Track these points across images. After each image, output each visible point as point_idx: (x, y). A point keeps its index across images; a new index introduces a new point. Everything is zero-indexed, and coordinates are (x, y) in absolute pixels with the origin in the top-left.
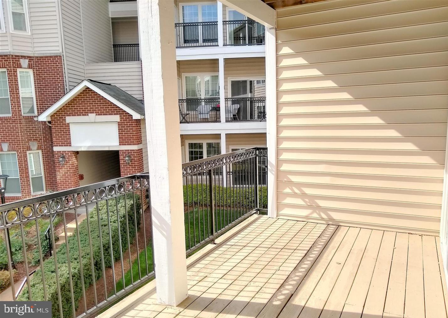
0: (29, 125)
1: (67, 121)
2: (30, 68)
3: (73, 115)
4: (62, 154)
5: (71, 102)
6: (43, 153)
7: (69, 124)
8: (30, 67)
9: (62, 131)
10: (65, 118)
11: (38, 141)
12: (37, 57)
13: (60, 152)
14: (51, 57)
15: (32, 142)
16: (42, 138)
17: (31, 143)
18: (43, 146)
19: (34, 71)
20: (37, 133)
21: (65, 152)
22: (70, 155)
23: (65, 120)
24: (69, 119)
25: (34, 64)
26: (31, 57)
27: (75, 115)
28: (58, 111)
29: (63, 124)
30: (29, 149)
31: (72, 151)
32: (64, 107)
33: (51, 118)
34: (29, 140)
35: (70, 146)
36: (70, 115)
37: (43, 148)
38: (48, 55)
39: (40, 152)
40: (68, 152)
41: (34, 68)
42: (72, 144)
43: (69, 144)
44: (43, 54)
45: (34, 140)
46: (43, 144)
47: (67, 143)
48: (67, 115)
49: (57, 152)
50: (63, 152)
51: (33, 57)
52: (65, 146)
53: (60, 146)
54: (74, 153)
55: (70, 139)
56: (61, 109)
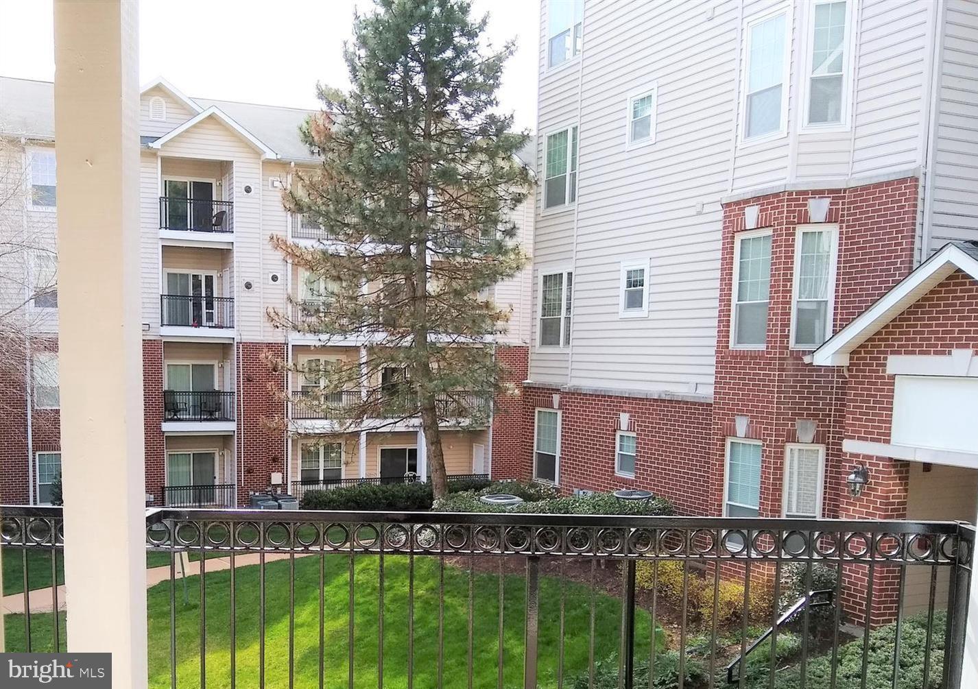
0: (802, 376)
1: (890, 370)
2: (831, 222)
3: (907, 353)
4: (862, 463)
5: (909, 313)
6: (827, 455)
7: (893, 377)
8: (831, 218)
9: (872, 396)
10: (885, 359)
11: (820, 420)
12: (855, 189)
13: (857, 456)
14: (888, 183)
15: (804, 421)
16: (833, 413)
17: (798, 423)
18: (831, 435)
19: (841, 228)
20: (821, 399)
21: (871, 457)
22: (881, 468)
23: (885, 365)
24: (895, 364)
25: (843, 210)
26: (838, 191)
27: (913, 353)
28: (869, 340)
29: (877, 378)
30: (792, 438)
31: (890, 459)
32: (887, 326)
33: (851, 359)
34: (796, 414)
35: (888, 442)
36: (898, 353)
37: (831, 440)
38: (882, 180)
39: (821, 449)
40: (878, 458)
41: (842, 222)
42: (893, 438)
43: (885, 437)
44: (871, 178)
45: (808, 415)
46: (831, 429)
47: (878, 434)
48: (893, 353)
49: (852, 455)
50: (866, 457)
51: (845, 191)
52: (873, 440)
53: (860, 438)
54: (894, 466)
55: (890, 422)
56: (879, 333)
